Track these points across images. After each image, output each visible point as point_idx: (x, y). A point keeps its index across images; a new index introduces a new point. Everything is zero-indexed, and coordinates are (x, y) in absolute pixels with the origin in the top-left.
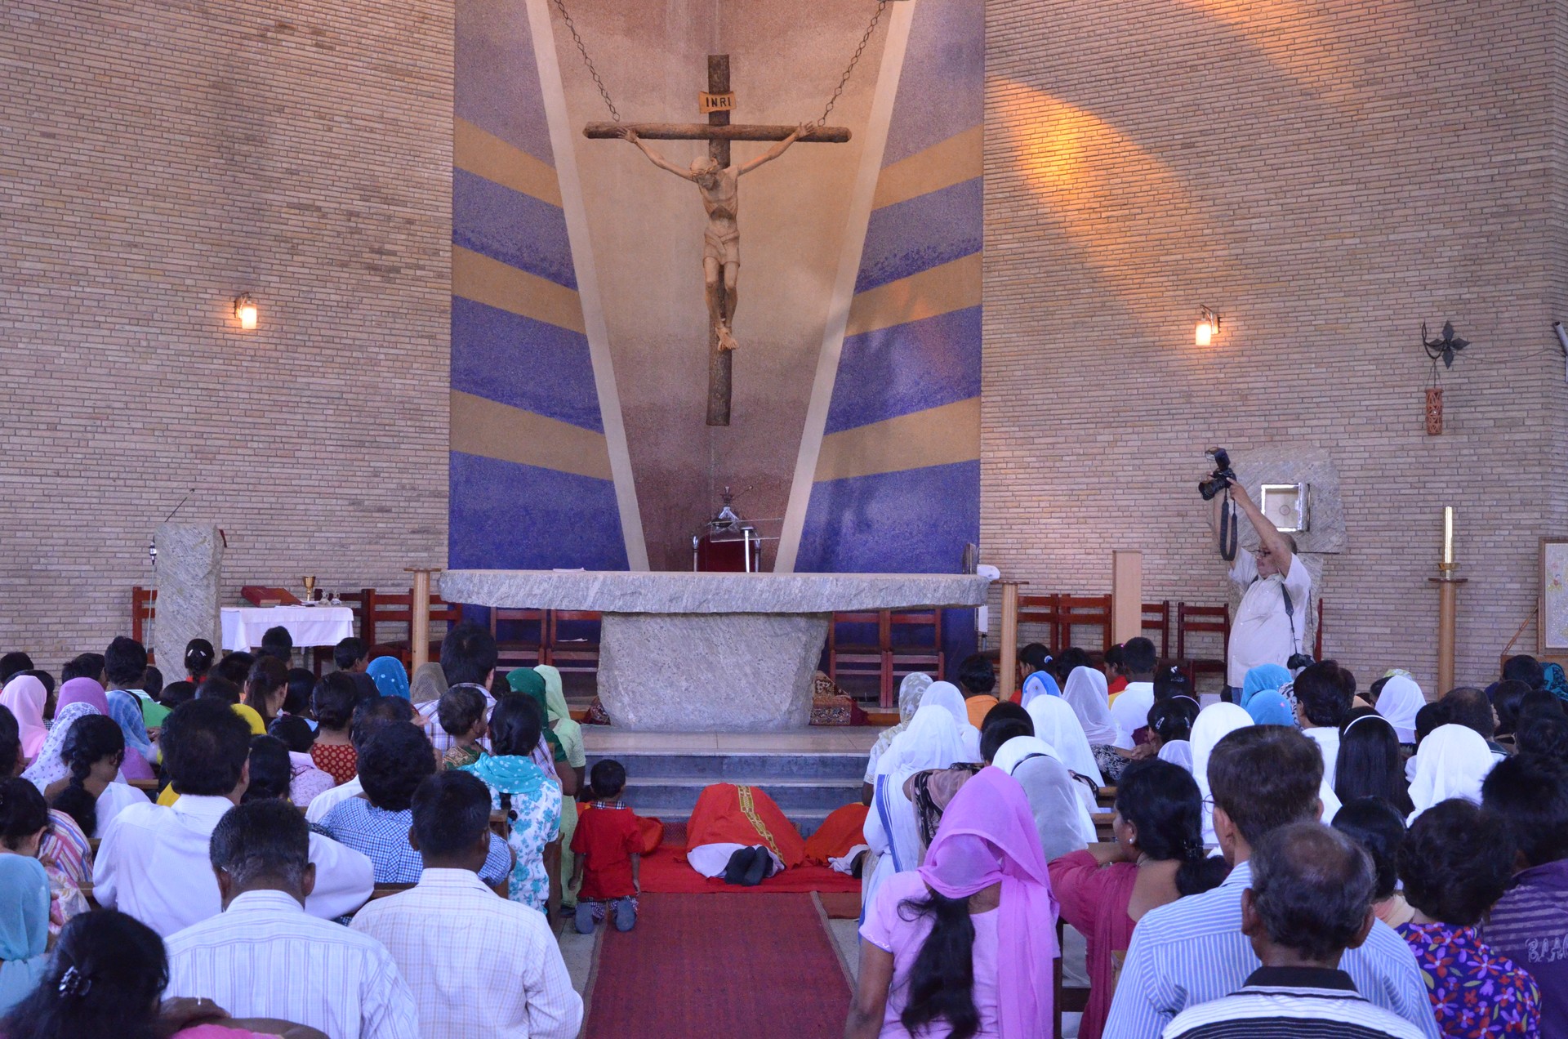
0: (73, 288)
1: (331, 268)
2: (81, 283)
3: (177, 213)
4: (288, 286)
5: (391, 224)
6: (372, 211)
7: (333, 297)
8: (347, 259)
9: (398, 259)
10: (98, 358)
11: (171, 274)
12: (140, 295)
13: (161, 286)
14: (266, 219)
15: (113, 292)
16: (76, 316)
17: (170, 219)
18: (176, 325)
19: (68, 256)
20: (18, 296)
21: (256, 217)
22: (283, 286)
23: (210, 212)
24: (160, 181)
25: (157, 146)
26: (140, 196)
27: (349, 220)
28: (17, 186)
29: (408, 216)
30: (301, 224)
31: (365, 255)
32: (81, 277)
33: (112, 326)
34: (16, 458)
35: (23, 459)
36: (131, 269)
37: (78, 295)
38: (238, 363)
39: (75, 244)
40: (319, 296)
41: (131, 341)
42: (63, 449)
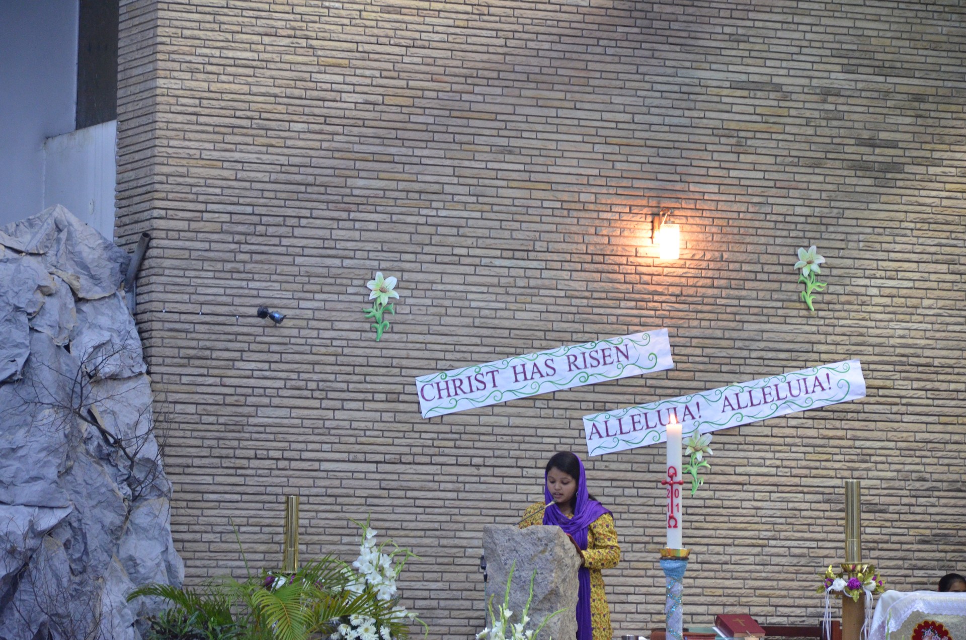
0: (423, 212)
1: (795, 169)
2: (434, 205)
3: (572, 105)
4: (732, 198)
5: (889, 104)
6: (860, 85)
7: (799, 210)
8: (822, 155)
9: (900, 152)
10: (457, 303)
11: (560, 187)
12: (517, 217)
13: (546, 204)
14: (699, 106)
15: (478, 215)
16: (427, 249)
17: (561, 113)
18: (568, 257)
19: (416, 169)
20: (349, 224)
21: (684, 104)
22: (724, 197)
23: (615, 100)
24: (546, 62)
25: (540, 14)
26: (517, 84)
27: (824, 101)
28: (349, 79)
29: (916, 90)
30: (751, 110)
31: (848, 149)
32: (434, 197)
33: (477, 261)
34: (343, 439)
35: (353, 440)
36: (504, 183)
37: (430, 221)
38: (658, 305)
39: (426, 152)
40: (776, 209)
41: (503, 280)
42: (408, 427)
